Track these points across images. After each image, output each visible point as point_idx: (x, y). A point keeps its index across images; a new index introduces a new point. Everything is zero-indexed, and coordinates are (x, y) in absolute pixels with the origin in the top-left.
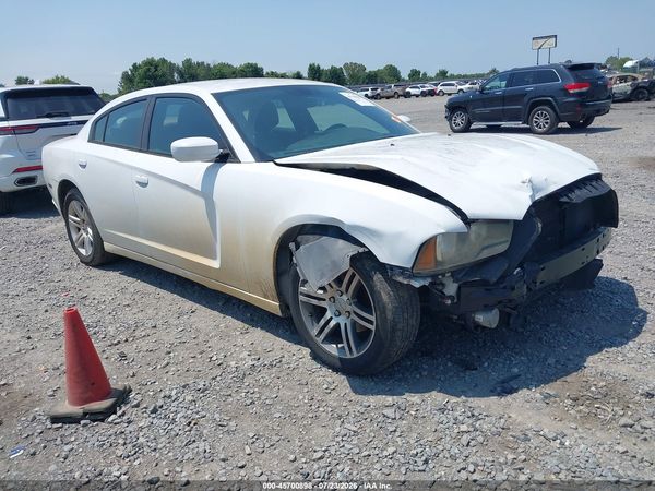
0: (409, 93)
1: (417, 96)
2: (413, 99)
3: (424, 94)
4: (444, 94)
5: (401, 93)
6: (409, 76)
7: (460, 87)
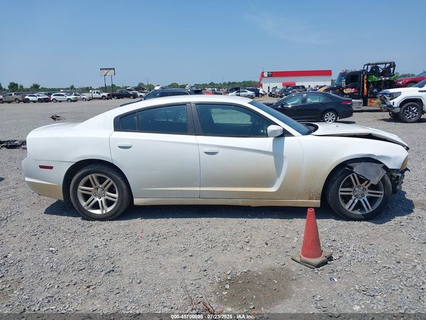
0: (28, 99)
1: (34, 102)
2: (32, 104)
3: (40, 101)
4: (57, 101)
5: (21, 99)
6: (9, 87)
7: (68, 97)
